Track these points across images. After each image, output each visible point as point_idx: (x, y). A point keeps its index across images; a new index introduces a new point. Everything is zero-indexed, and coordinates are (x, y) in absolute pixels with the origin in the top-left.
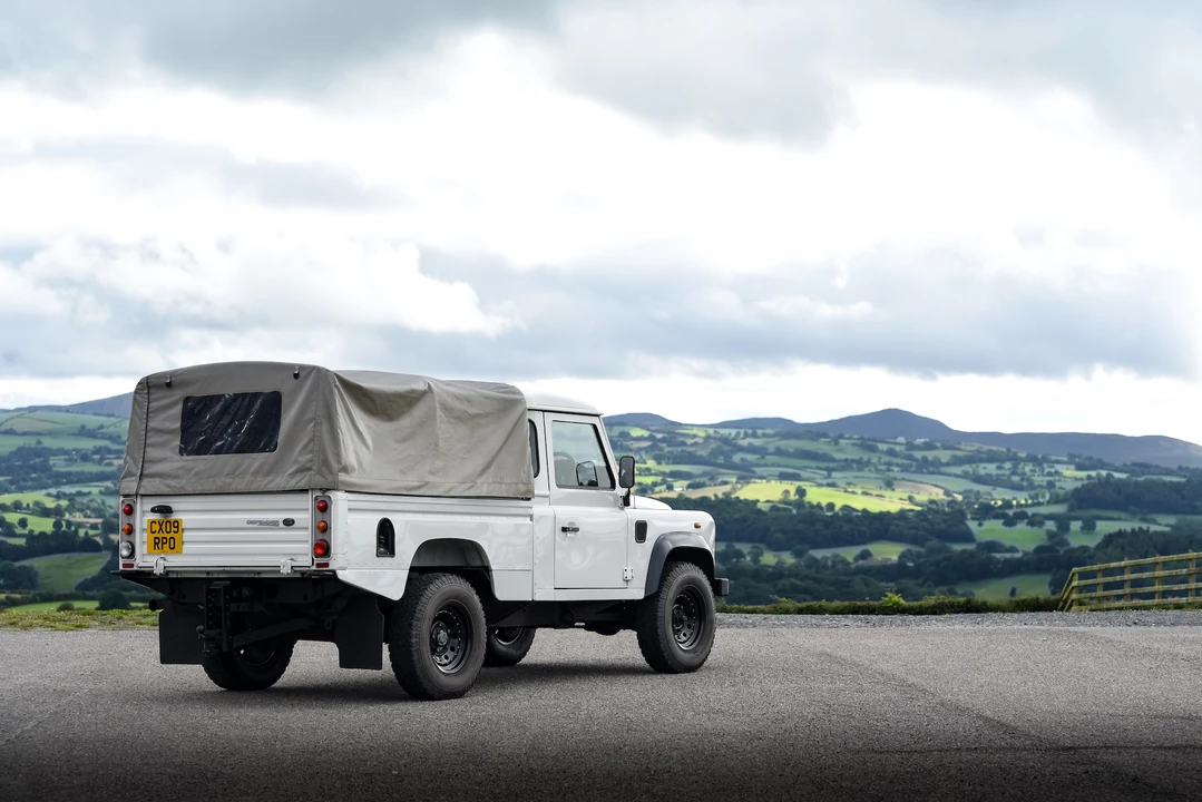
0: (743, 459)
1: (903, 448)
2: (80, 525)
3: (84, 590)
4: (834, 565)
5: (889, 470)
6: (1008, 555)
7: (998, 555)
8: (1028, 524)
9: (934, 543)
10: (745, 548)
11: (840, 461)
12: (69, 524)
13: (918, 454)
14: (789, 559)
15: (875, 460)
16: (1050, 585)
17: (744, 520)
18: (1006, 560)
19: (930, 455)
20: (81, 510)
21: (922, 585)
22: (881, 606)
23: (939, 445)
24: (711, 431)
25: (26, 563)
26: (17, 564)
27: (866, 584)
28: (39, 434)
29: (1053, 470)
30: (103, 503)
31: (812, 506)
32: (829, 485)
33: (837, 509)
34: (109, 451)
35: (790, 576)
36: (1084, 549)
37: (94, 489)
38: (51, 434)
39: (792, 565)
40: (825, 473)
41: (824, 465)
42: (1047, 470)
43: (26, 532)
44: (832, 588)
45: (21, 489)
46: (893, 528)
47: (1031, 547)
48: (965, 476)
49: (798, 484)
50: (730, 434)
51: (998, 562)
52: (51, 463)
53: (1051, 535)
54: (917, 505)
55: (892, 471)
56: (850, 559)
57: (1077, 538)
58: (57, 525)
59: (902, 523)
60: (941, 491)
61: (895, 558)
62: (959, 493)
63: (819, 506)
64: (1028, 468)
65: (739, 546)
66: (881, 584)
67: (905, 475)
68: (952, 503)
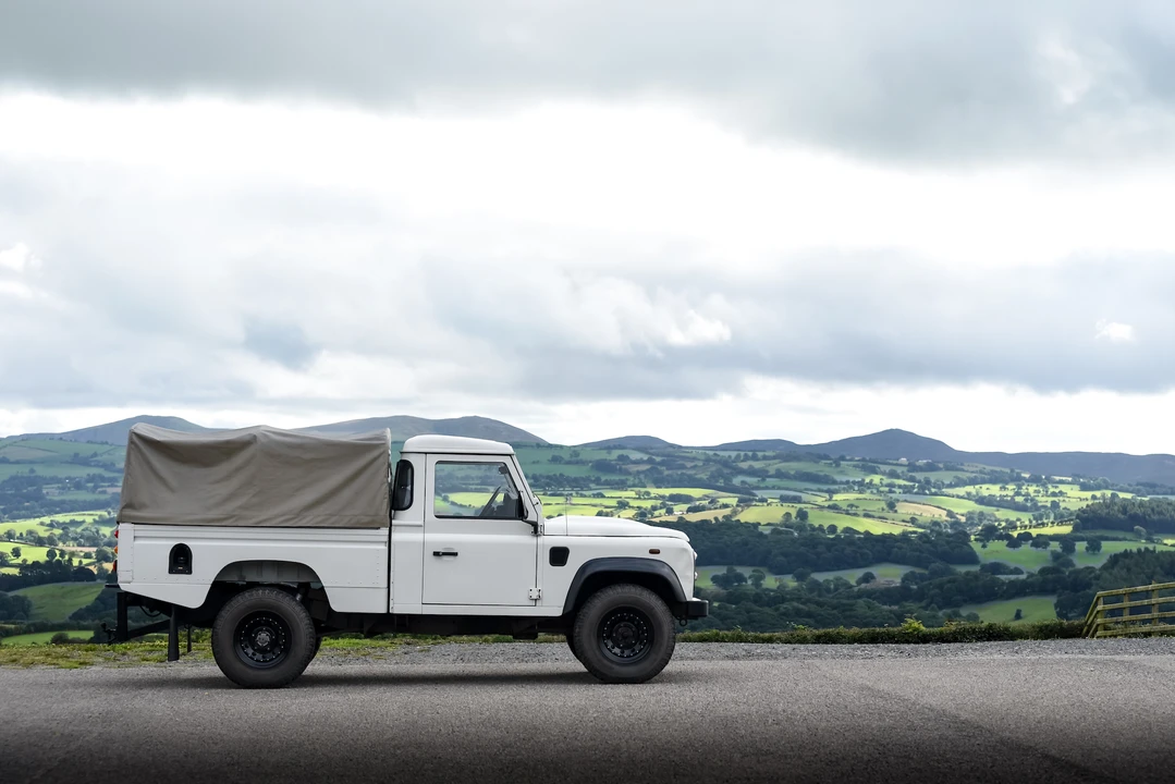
0: (743, 482)
1: (905, 469)
2: (73, 554)
3: (78, 620)
4: (836, 589)
5: (891, 492)
6: (1013, 577)
7: (1003, 577)
8: (1032, 545)
9: (938, 565)
10: (746, 571)
11: (842, 483)
12: (63, 554)
14: (790, 582)
15: (876, 482)
16: (1056, 606)
17: (746, 543)
18: (1011, 582)
20: (75, 539)
21: (925, 608)
22: (900, 632)
23: (941, 466)
24: (711, 453)
25: (20, 593)
26: (11, 594)
27: (870, 608)
28: (31, 462)
29: (1057, 491)
30: (97, 532)
31: (813, 529)
32: (830, 507)
33: (839, 531)
34: (103, 479)
35: (792, 600)
36: (1090, 570)
37: (88, 518)
38: (43, 462)
39: (795, 589)
40: (826, 495)
41: (825, 487)
42: (1051, 490)
43: (19, 561)
44: (835, 611)
45: (14, 518)
46: (895, 550)
47: (1036, 569)
48: (969, 497)
49: (799, 506)
50: (730, 457)
51: (1003, 583)
52: (44, 491)
53: (1056, 556)
54: (920, 527)
55: (894, 492)
56: (853, 582)
57: (1082, 559)
58: (51, 554)
59: (905, 546)
60: (945, 512)
61: (898, 582)
62: (963, 515)
63: (821, 528)
64: (1032, 489)
65: (739, 570)
66: (885, 607)
67: (908, 496)
68: (956, 524)
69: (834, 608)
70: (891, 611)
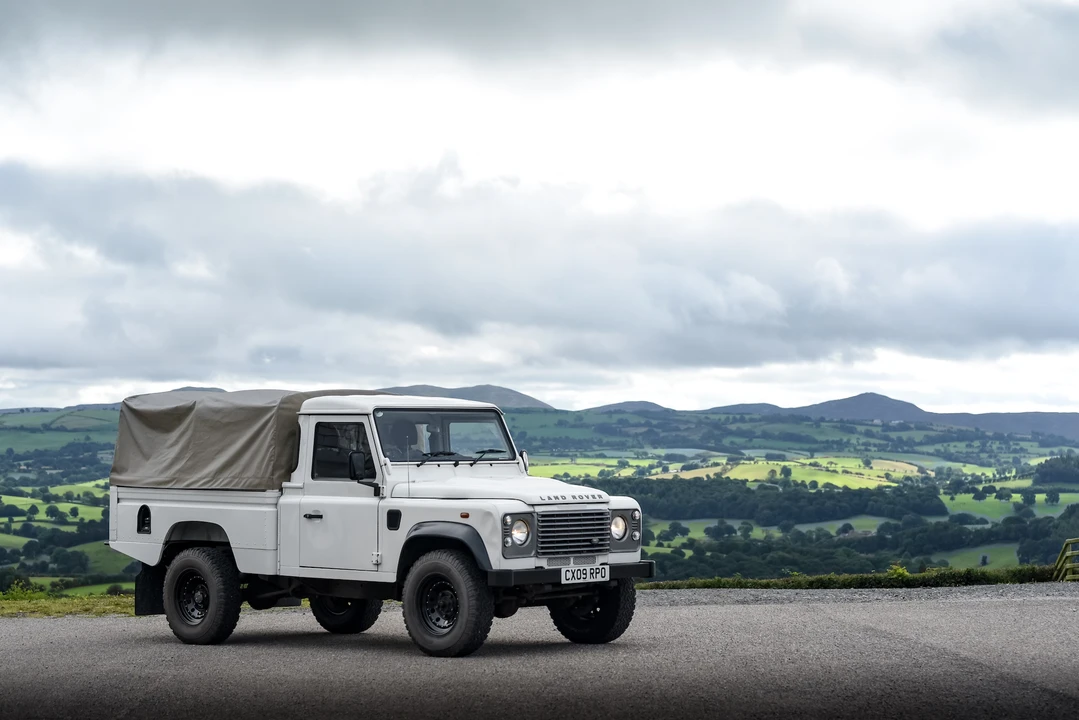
0: (731, 442)
1: (879, 429)
4: (818, 538)
5: (867, 450)
6: (979, 527)
7: (969, 527)
8: (996, 497)
9: (911, 516)
10: (736, 524)
11: (822, 442)
13: (894, 435)
14: (776, 533)
15: (854, 441)
16: (1019, 553)
17: (735, 498)
18: (977, 531)
19: (905, 435)
21: (899, 555)
23: (912, 426)
24: (703, 416)
27: (848, 556)
29: (1018, 447)
31: (796, 484)
32: (811, 465)
33: (820, 486)
35: (779, 549)
36: (1049, 519)
39: (780, 539)
40: (808, 454)
41: (807, 446)
42: (1013, 447)
44: (817, 560)
46: (871, 503)
47: (999, 518)
48: (938, 454)
49: (783, 463)
50: (720, 420)
51: (970, 532)
52: (99, 457)
53: (1018, 507)
54: (894, 481)
55: (869, 450)
56: (833, 533)
57: (1042, 510)
58: (105, 513)
59: (880, 499)
60: (917, 468)
61: (874, 532)
62: (932, 471)
63: (803, 484)
64: (995, 446)
65: (730, 522)
66: (862, 555)
67: (881, 454)
68: (926, 479)
69: (817, 556)
70: (867, 559)
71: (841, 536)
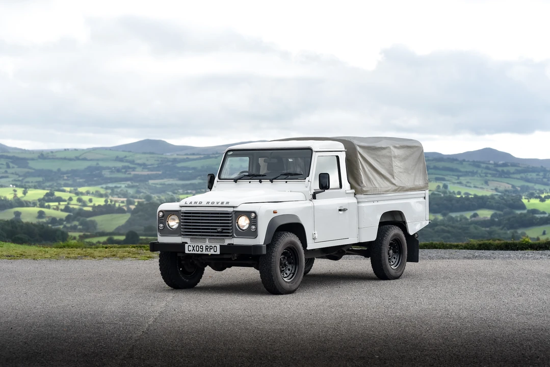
1: (493, 166)
2: (116, 201)
3: (118, 231)
4: (461, 220)
5: (486, 176)
6: (542, 216)
7: (537, 216)
9: (507, 210)
11: (464, 172)
12: (111, 201)
13: (500, 169)
14: (440, 217)
15: (480, 171)
18: (541, 218)
19: (505, 169)
20: (117, 195)
21: (502, 229)
23: (509, 164)
25: (92, 218)
26: (88, 219)
27: (476, 229)
28: (98, 160)
30: (127, 191)
31: (450, 193)
32: (458, 183)
33: (462, 194)
34: (129, 168)
35: (440, 225)
37: (123, 185)
38: (103, 160)
39: (441, 220)
40: (456, 177)
41: (456, 174)
43: (92, 204)
44: (460, 231)
45: (89, 185)
46: (488, 203)
48: (522, 179)
49: (444, 182)
51: (538, 218)
52: (103, 173)
54: (499, 192)
56: (468, 217)
58: (106, 201)
59: (492, 201)
60: (510, 186)
61: (489, 217)
62: (519, 187)
63: (454, 193)
66: (484, 229)
67: (494, 178)
68: (516, 191)
69: (460, 229)
70: (486, 231)
71: (473, 219)
